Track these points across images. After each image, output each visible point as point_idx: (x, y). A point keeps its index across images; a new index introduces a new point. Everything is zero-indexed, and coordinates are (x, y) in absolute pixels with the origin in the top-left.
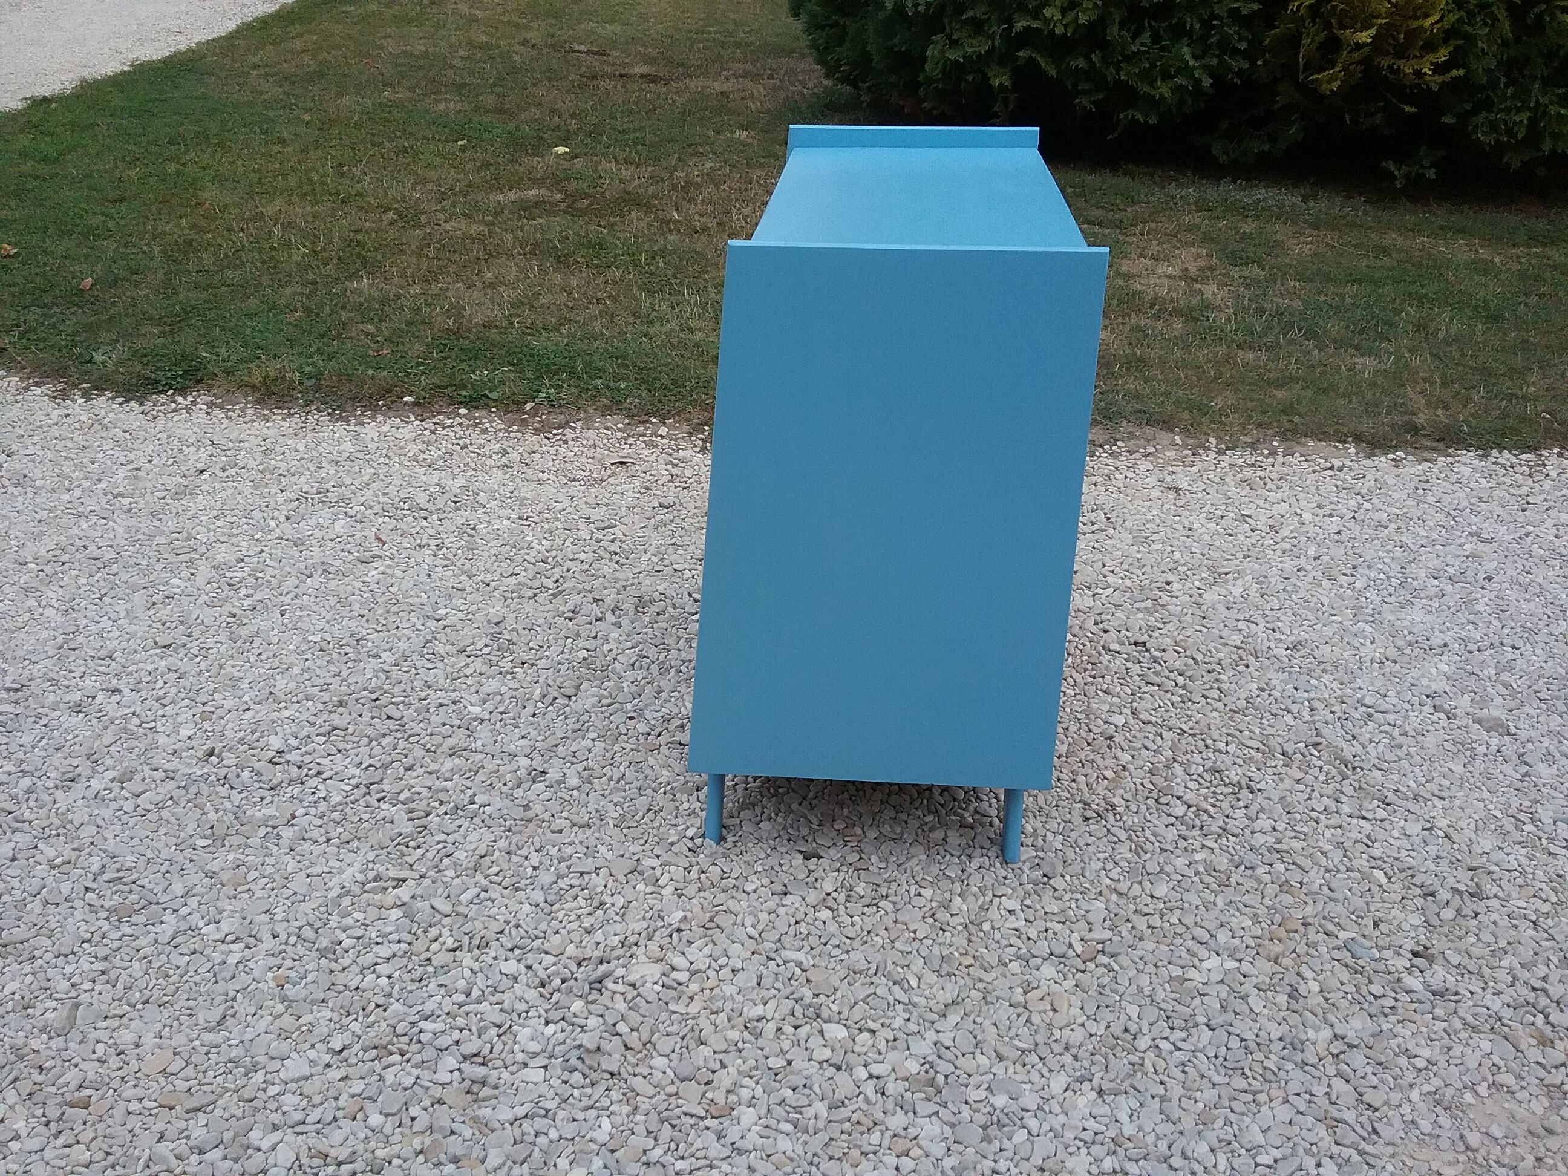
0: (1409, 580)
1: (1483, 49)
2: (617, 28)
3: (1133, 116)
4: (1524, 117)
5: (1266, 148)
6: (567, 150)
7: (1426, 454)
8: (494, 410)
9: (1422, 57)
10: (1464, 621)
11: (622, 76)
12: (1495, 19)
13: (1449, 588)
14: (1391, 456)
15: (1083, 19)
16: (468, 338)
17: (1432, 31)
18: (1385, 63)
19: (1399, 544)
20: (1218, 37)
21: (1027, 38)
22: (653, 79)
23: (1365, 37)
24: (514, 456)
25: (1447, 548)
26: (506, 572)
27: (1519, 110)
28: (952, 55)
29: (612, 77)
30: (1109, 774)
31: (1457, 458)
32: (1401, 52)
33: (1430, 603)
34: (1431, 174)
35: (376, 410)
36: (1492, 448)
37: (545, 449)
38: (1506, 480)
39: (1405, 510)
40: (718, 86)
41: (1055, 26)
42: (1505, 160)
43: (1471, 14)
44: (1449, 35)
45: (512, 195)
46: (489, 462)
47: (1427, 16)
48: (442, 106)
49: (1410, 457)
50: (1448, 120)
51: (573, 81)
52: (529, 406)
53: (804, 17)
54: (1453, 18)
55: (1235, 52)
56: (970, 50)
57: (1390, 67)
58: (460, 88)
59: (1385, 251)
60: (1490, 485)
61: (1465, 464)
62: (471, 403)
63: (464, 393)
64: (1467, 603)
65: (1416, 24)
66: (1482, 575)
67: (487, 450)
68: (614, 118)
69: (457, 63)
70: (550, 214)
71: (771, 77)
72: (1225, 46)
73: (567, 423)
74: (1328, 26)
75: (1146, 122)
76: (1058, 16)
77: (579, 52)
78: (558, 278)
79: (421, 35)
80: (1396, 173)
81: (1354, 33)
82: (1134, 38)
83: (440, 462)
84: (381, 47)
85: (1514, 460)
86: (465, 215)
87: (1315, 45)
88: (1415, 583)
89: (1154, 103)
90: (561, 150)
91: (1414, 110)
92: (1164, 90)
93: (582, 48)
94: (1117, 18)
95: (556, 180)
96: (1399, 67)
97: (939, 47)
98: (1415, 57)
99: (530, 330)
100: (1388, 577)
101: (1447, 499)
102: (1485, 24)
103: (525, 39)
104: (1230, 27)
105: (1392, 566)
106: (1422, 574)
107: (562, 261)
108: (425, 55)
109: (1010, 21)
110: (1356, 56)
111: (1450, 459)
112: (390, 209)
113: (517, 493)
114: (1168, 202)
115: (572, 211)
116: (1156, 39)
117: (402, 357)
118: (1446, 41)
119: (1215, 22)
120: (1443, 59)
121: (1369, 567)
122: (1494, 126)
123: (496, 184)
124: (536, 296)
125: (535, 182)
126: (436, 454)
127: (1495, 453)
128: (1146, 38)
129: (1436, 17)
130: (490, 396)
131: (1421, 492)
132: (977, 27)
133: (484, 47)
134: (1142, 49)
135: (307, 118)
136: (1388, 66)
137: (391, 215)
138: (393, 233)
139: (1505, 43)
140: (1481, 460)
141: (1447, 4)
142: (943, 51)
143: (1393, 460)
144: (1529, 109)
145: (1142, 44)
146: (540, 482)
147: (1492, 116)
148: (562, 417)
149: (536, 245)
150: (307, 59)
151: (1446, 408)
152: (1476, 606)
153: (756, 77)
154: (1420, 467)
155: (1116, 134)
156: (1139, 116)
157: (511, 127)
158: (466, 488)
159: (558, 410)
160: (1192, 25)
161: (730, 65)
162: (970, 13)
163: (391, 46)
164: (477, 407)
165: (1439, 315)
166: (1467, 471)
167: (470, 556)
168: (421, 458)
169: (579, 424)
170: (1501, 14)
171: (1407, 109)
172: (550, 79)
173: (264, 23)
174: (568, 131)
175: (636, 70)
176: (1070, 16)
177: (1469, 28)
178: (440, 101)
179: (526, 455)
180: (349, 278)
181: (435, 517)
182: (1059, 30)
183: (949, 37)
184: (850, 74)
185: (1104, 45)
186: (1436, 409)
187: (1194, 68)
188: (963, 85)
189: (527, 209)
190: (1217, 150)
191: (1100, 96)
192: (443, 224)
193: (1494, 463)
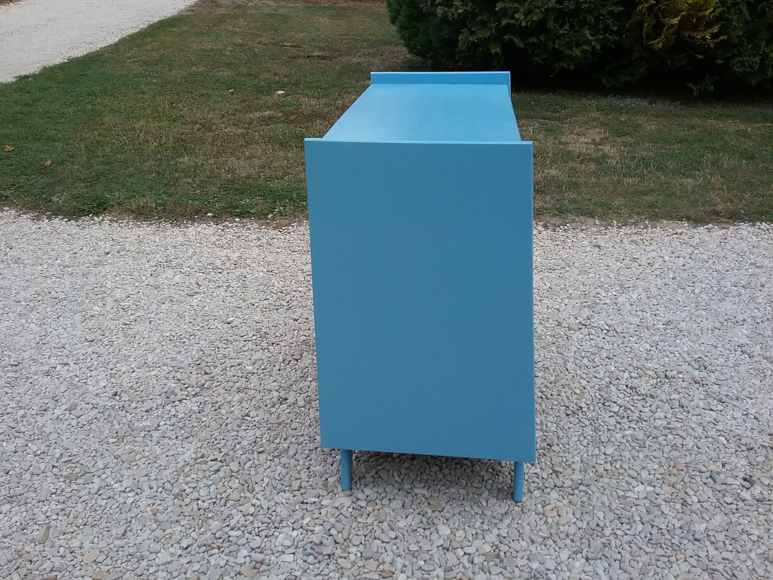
0: (722, 288)
1: (736, 26)
2: (304, 34)
3: (562, 65)
4: (757, 59)
5: (628, 79)
6: (283, 92)
7: (724, 225)
8: (253, 218)
9: (705, 30)
10: (753, 308)
11: (308, 57)
12: (741, 11)
13: (743, 291)
14: (706, 227)
15: (535, 18)
16: (239, 184)
17: (710, 17)
18: (687, 34)
19: (715, 270)
20: (603, 25)
21: (508, 28)
22: (324, 58)
23: (675, 21)
24: (264, 240)
25: (740, 271)
26: (262, 298)
27: (755, 56)
28: (471, 39)
29: (304, 58)
30: (577, 391)
31: (740, 227)
32: (695, 28)
33: (734, 299)
34: (712, 88)
35: (193, 220)
36: (757, 221)
37: (279, 237)
38: (766, 236)
39: (716, 253)
40: (355, 60)
41: (521, 22)
42: (748, 81)
43: (729, 8)
44: (718, 19)
45: (257, 114)
46: (251, 244)
47: (707, 10)
48: (221, 74)
49: (716, 227)
50: (719, 61)
51: (285, 60)
52: (270, 216)
53: (398, 24)
54: (720, 10)
55: (612, 32)
56: (480, 36)
57: (690, 36)
58: (229, 65)
59: (693, 127)
60: (757, 239)
61: (744, 229)
62: (241, 215)
63: (238, 210)
64: (753, 298)
65: (702, 14)
66: (759, 284)
67: (250, 238)
68: (306, 76)
69: (228, 53)
70: (276, 123)
71: (381, 55)
72: (606, 29)
73: (290, 224)
74: (657, 17)
75: (569, 68)
76: (522, 17)
77: (287, 46)
78: (282, 153)
79: (209, 40)
80: (694, 89)
81: (670, 19)
82: (561, 27)
83: (227, 245)
84: (190, 47)
85: (768, 227)
86: (234, 125)
87: (651, 27)
88: (725, 289)
89: (572, 59)
90: (280, 92)
91: (702, 57)
92: (577, 52)
93: (288, 44)
94: (552, 17)
95: (279, 107)
96: (694, 36)
97: (465, 35)
98: (702, 30)
99: (269, 179)
100: (711, 287)
101: (736, 247)
102: (736, 13)
103: (260, 41)
104: (609, 19)
105: (713, 281)
106: (729, 285)
107: (283, 145)
108: (212, 50)
109: (499, 21)
110: (671, 31)
111: (736, 227)
112: (197, 123)
113: (266, 259)
114: (582, 108)
115: (288, 122)
116: (572, 27)
117: (206, 194)
118: (717, 22)
119: (601, 18)
120: (716, 31)
121: (701, 282)
122: (742, 64)
123: (249, 109)
124: (271, 162)
125: (268, 108)
126: (224, 241)
127: (758, 223)
128: (567, 27)
129: (711, 10)
130: (251, 211)
131: (723, 244)
132: (484, 24)
133: (241, 45)
134: (565, 32)
135: (155, 81)
136: (689, 36)
137: (198, 126)
138: (199, 134)
139: (747, 22)
140: (752, 228)
141: (716, 3)
142: (466, 37)
143: (707, 228)
144: (760, 55)
145: (566, 30)
146: (277, 253)
147: (741, 59)
148: (287, 221)
149: (270, 138)
150: (154, 53)
151: (732, 202)
152: (758, 300)
153: (374, 55)
154: (721, 232)
155: (554, 75)
156: (565, 65)
157: (255, 82)
158: (240, 257)
159: (285, 218)
160: (590, 19)
161: (361, 50)
162: (480, 18)
163: (195, 47)
164: (244, 217)
165: (723, 156)
166: (745, 233)
167: (244, 291)
168: (217, 243)
169: (296, 224)
170: (744, 9)
171: (699, 56)
172: (273, 60)
173: (132, 37)
174: (284, 84)
175: (316, 54)
176: (529, 17)
177: (728, 15)
178: (220, 71)
179: (270, 240)
180: (178, 157)
181: (225, 272)
182: (523, 24)
183: (470, 30)
184: (421, 50)
185: (547, 31)
186: (726, 203)
187: (591, 40)
188: (477, 53)
189: (265, 121)
190: (603, 81)
191: (545, 56)
192: (224, 130)
193: (758, 229)
